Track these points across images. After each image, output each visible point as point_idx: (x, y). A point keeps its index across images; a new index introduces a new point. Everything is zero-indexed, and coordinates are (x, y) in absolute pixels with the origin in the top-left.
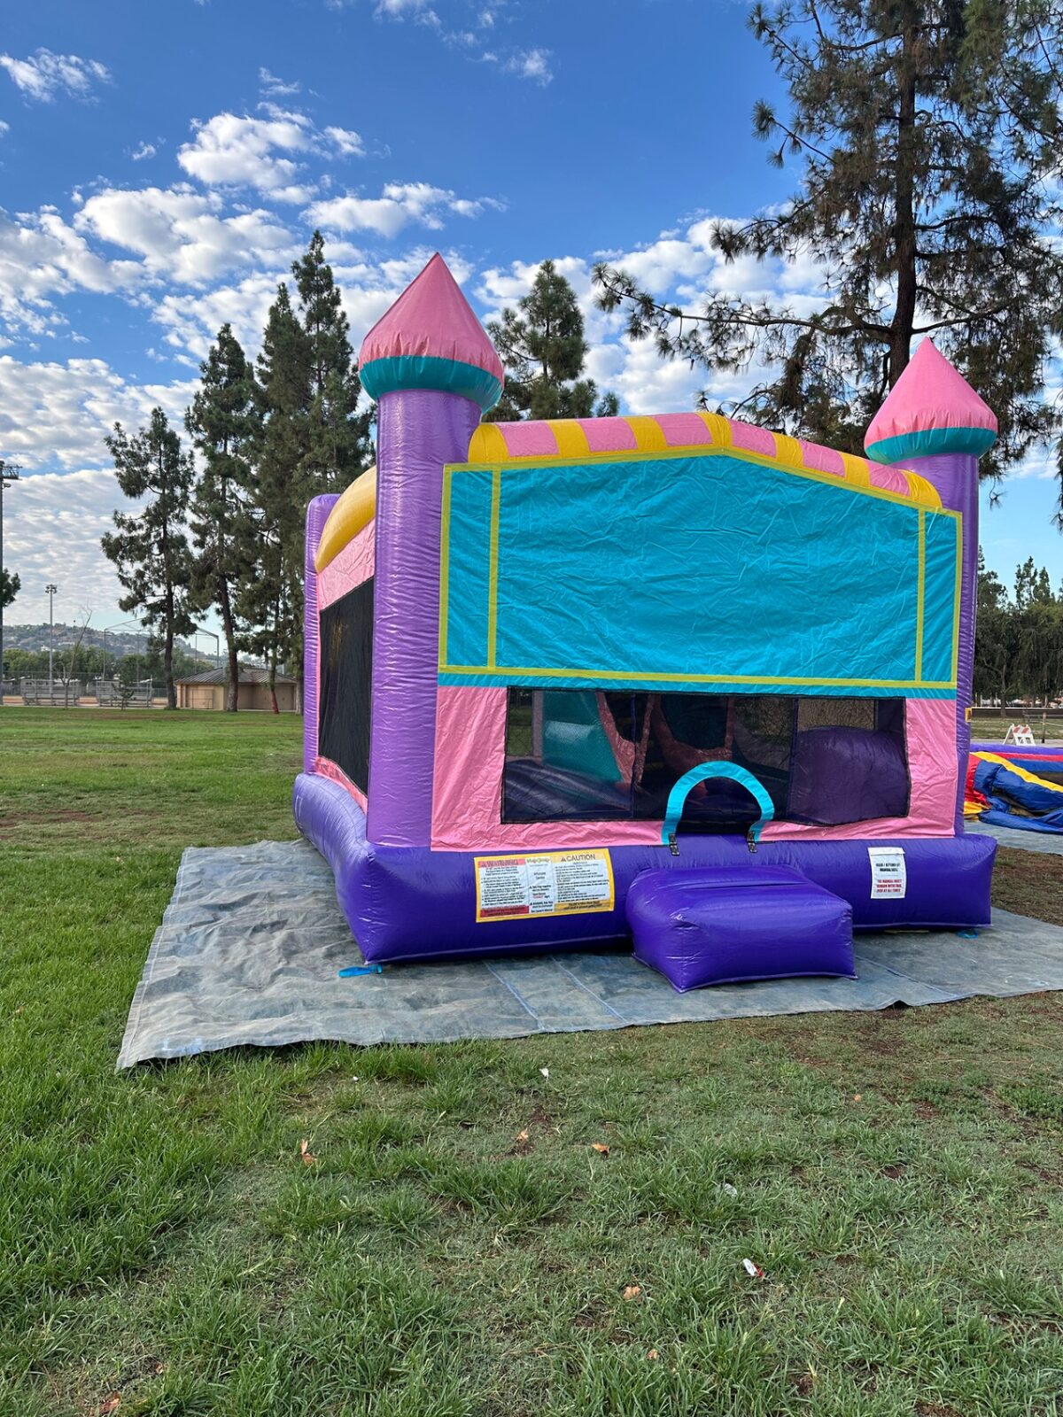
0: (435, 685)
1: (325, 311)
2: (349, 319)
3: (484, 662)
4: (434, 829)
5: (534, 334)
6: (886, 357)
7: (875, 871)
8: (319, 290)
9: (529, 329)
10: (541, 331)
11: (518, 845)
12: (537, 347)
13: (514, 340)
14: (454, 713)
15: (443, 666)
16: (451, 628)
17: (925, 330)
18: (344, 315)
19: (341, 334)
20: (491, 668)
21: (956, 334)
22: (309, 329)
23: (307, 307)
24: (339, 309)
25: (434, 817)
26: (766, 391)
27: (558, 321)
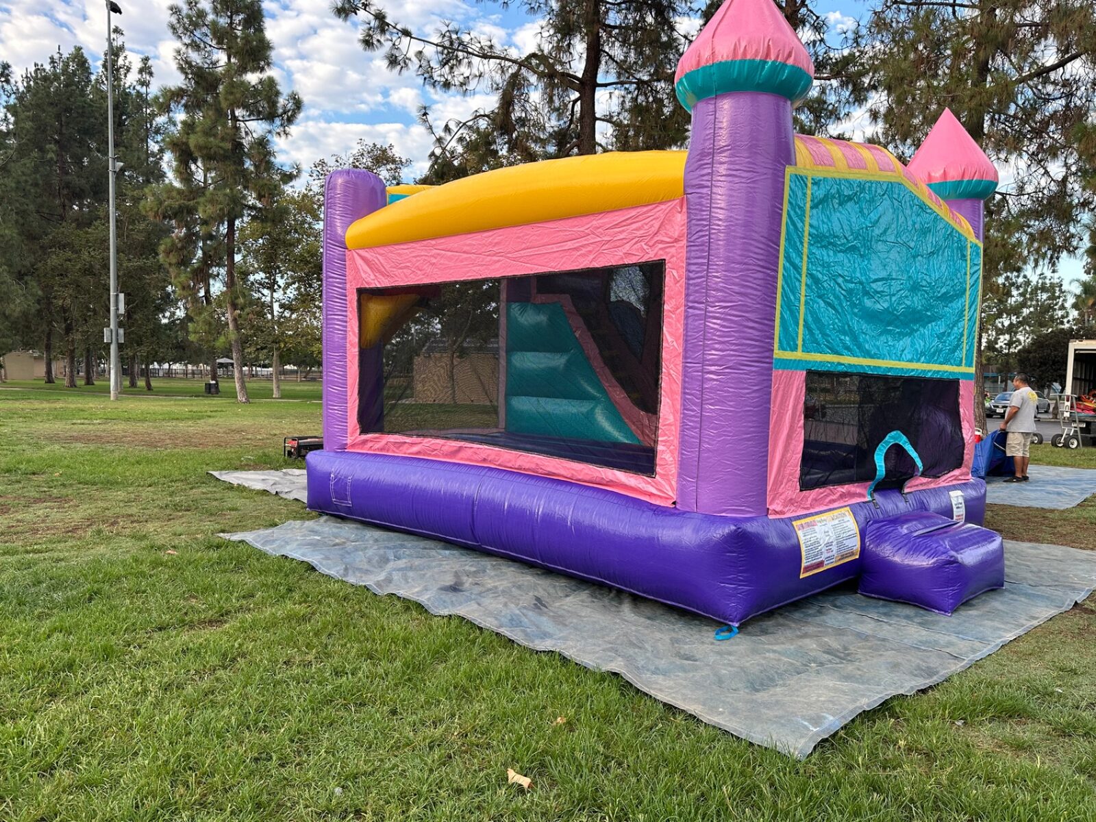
0: (771, 369)
3: (795, 348)
4: (768, 500)
5: (214, 23)
6: (575, 102)
7: (955, 509)
9: (211, 17)
10: (224, 22)
11: (807, 509)
14: (780, 393)
15: (778, 353)
16: (782, 318)
17: (605, 85)
20: (799, 355)
21: (628, 92)
25: (769, 488)
26: (485, 116)
27: (241, 16)
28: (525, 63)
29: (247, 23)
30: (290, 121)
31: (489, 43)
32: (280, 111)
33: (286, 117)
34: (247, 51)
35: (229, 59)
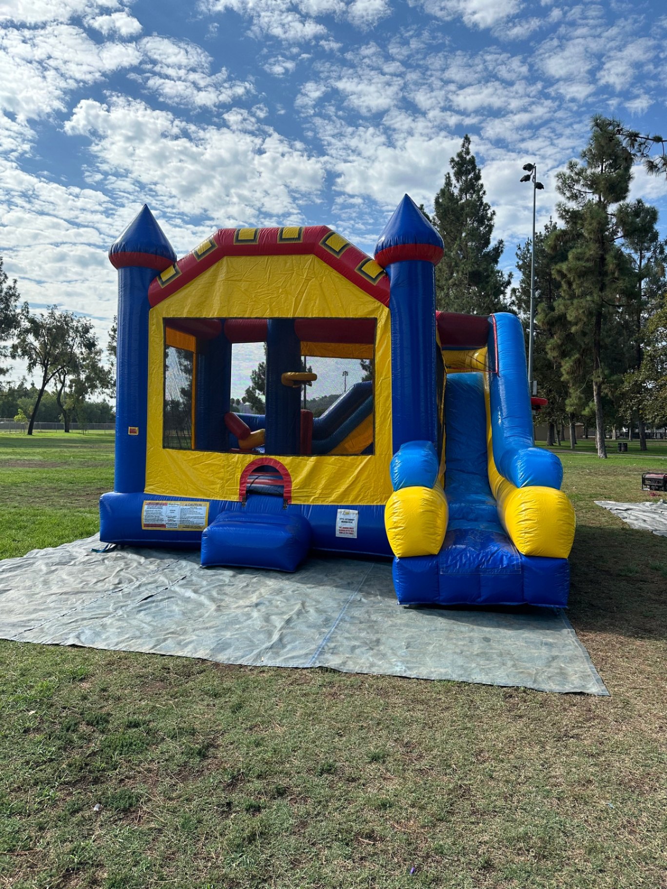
35: (600, 198)
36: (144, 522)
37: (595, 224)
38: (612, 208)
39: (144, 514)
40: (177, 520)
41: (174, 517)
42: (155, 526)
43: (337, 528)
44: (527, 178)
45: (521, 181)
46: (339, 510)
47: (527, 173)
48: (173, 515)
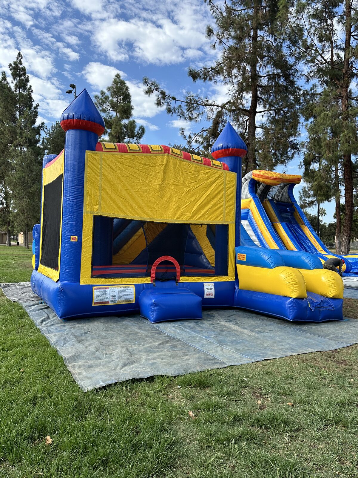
1: (23, 84)
2: (33, 88)
5: (112, 101)
6: (247, 121)
8: (20, 76)
9: (110, 98)
10: (115, 100)
12: (114, 106)
13: (104, 102)
17: (260, 112)
18: (31, 86)
19: (29, 94)
21: (271, 114)
22: (16, 91)
23: (15, 82)
24: (29, 84)
26: (206, 130)
27: (122, 97)
28: (223, 106)
29: (124, 99)
30: (140, 138)
31: (206, 99)
32: (136, 134)
33: (138, 136)
34: (123, 111)
35: (117, 114)
36: (94, 300)
37: (118, 129)
38: (125, 122)
39: (95, 295)
40: (117, 298)
41: (115, 296)
42: (103, 303)
43: (205, 293)
44: (70, 92)
45: (67, 92)
46: (204, 284)
47: (71, 89)
48: (113, 294)
